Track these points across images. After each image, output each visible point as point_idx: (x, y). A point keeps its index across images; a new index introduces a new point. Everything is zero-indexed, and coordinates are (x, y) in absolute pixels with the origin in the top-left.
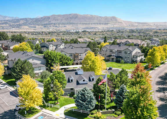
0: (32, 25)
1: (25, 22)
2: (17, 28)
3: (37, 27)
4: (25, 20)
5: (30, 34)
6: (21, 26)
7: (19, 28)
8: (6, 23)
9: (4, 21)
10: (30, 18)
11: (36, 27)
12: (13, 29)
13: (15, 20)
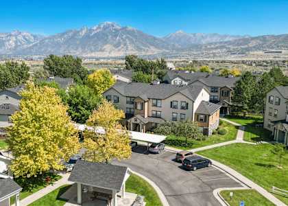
0: (273, 48)
1: (261, 42)
2: (240, 55)
3: (283, 51)
4: (260, 40)
5: (254, 65)
6: (249, 51)
7: (244, 55)
8: (222, 47)
9: (221, 43)
10: (273, 36)
11: (281, 52)
12: (233, 56)
13: (241, 41)
